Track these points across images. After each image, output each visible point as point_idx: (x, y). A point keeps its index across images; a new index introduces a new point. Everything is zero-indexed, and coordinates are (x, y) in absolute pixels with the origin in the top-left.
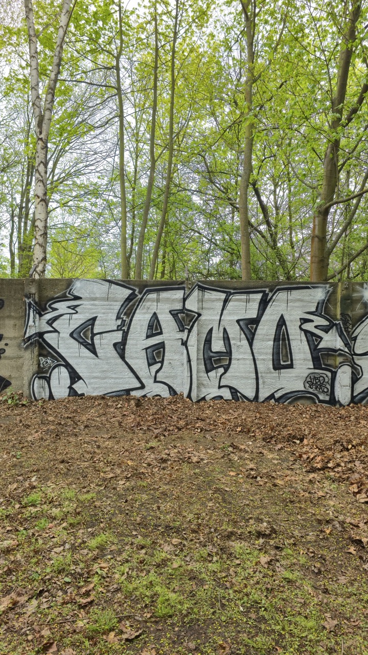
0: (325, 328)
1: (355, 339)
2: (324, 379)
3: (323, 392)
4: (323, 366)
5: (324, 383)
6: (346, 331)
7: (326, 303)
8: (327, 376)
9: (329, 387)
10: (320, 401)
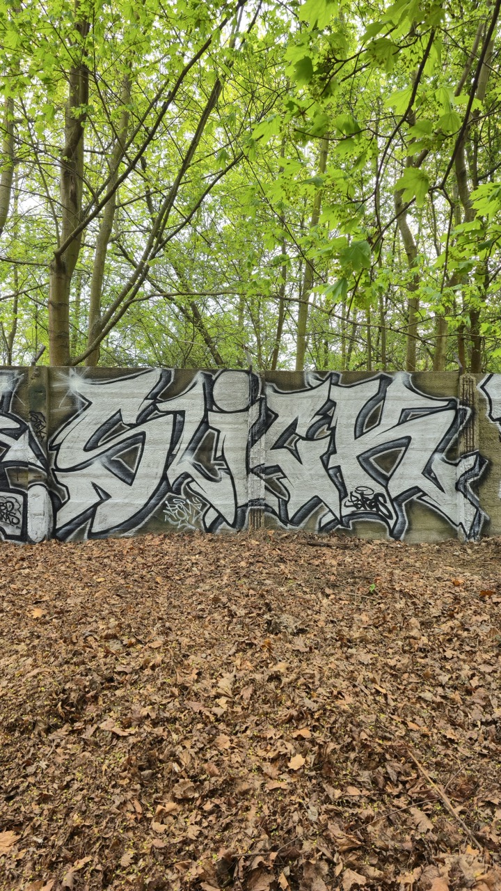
0: (13, 432)
1: (58, 448)
2: (13, 505)
3: (12, 523)
4: (11, 487)
5: (13, 511)
6: (38, 437)
7: (15, 396)
8: (17, 501)
9: (19, 516)
10: (8, 537)
